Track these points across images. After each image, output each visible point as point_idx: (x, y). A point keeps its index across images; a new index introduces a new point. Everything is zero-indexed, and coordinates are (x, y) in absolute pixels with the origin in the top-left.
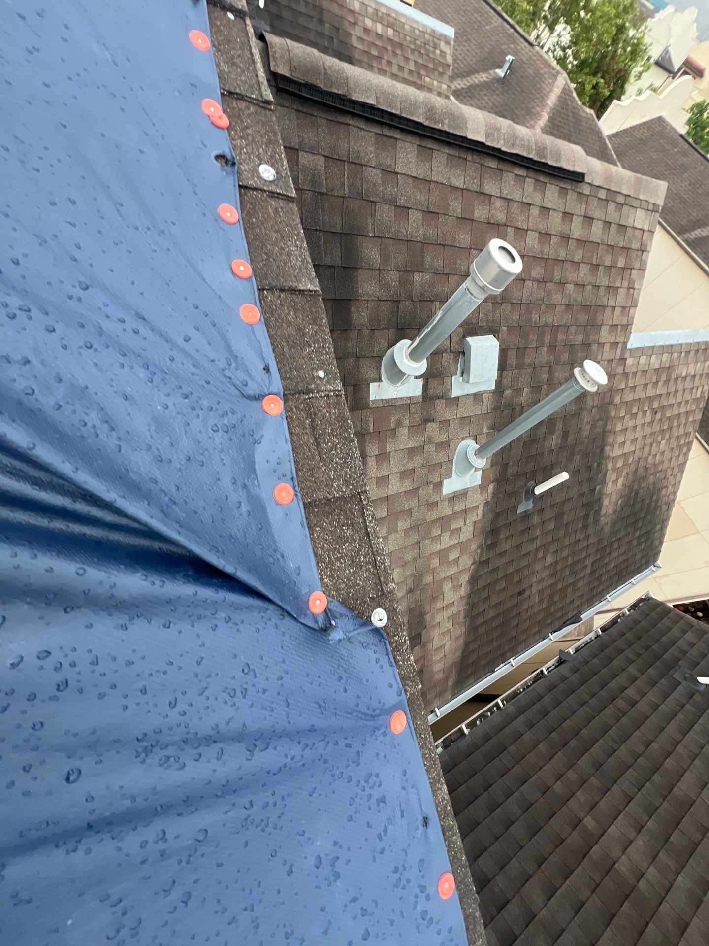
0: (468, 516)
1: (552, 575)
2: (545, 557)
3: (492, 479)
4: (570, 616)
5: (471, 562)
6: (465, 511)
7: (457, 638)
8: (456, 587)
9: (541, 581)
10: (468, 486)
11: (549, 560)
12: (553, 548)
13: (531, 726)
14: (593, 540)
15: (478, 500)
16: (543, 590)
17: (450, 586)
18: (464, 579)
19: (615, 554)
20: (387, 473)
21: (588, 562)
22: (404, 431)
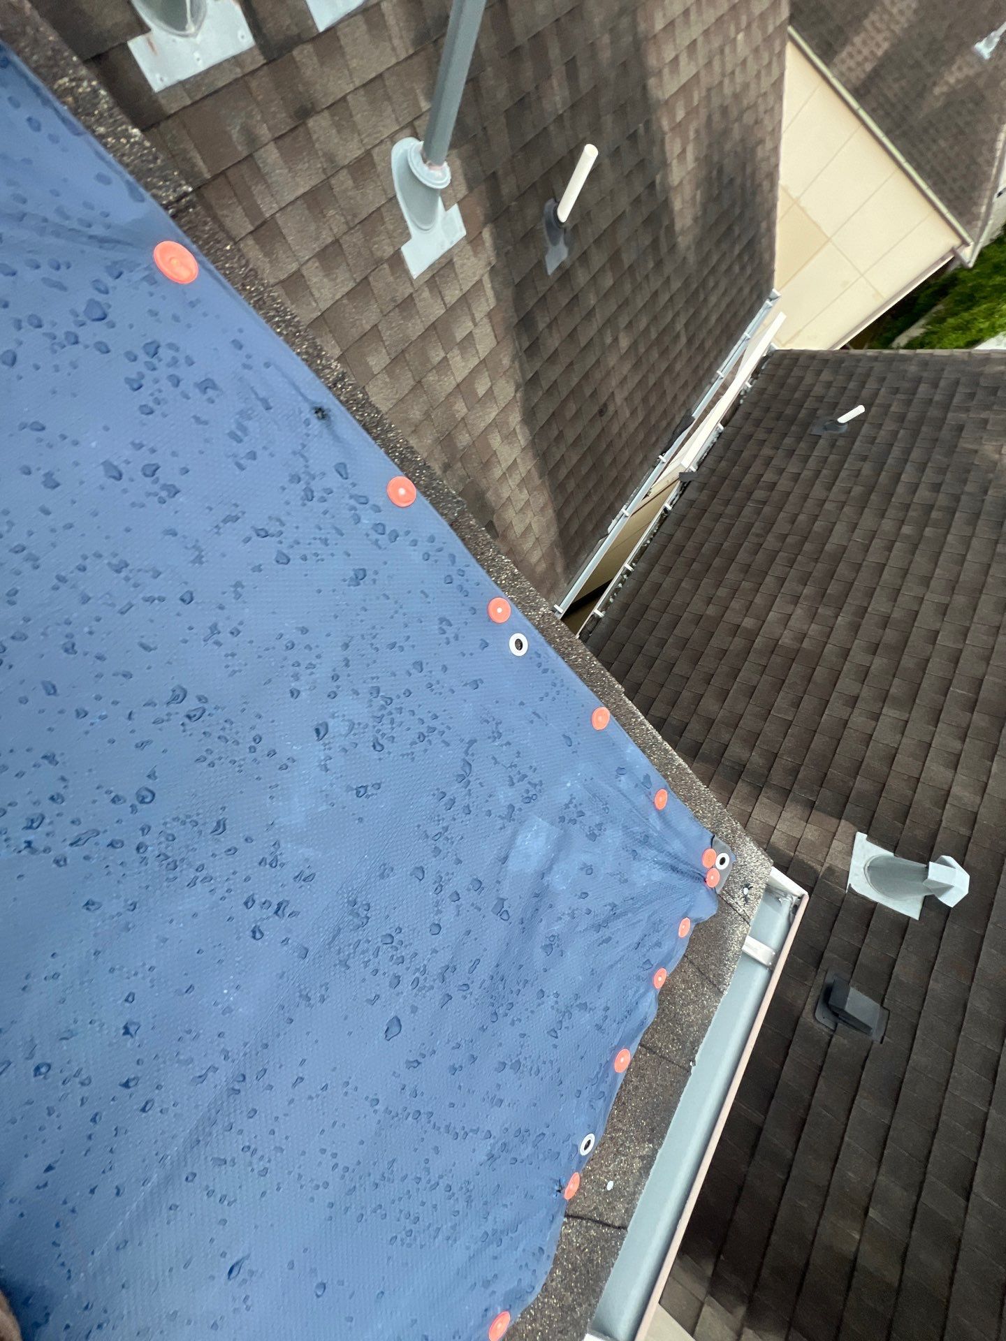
0: (473, 307)
1: (636, 366)
2: (616, 340)
3: (482, 218)
4: (678, 420)
5: (513, 389)
6: (465, 299)
7: (542, 509)
8: (509, 437)
9: (623, 381)
10: (448, 246)
11: (624, 343)
12: (623, 321)
13: (667, 570)
14: (676, 285)
15: (475, 269)
16: (631, 394)
17: (498, 439)
18: (515, 418)
19: (713, 299)
20: (294, 267)
21: (679, 326)
22: (270, 155)
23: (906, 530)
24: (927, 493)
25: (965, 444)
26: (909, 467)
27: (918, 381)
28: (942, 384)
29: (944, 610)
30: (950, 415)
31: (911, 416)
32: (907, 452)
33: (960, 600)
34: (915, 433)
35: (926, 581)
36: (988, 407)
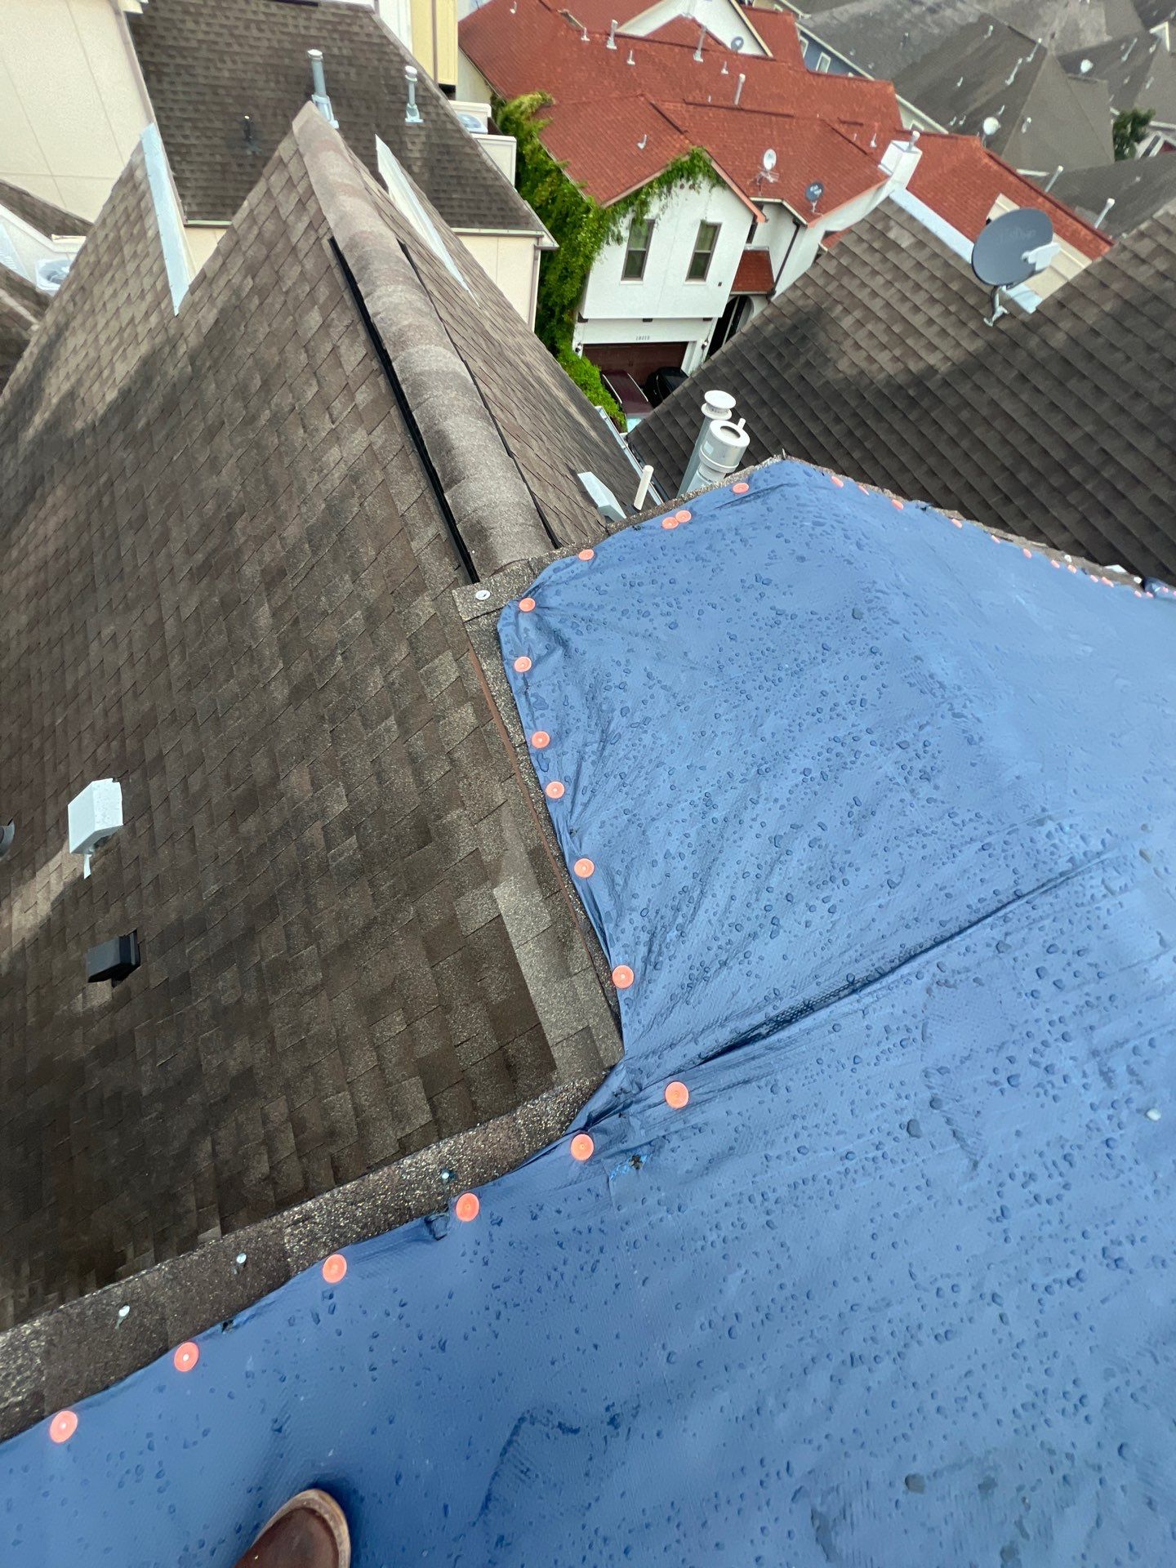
23: (856, 455)
24: (838, 427)
25: (817, 384)
26: (810, 425)
27: (739, 373)
28: (754, 364)
29: (932, 473)
30: (786, 376)
31: (765, 396)
32: (794, 416)
33: (932, 461)
34: (784, 404)
35: (904, 469)
36: (797, 354)
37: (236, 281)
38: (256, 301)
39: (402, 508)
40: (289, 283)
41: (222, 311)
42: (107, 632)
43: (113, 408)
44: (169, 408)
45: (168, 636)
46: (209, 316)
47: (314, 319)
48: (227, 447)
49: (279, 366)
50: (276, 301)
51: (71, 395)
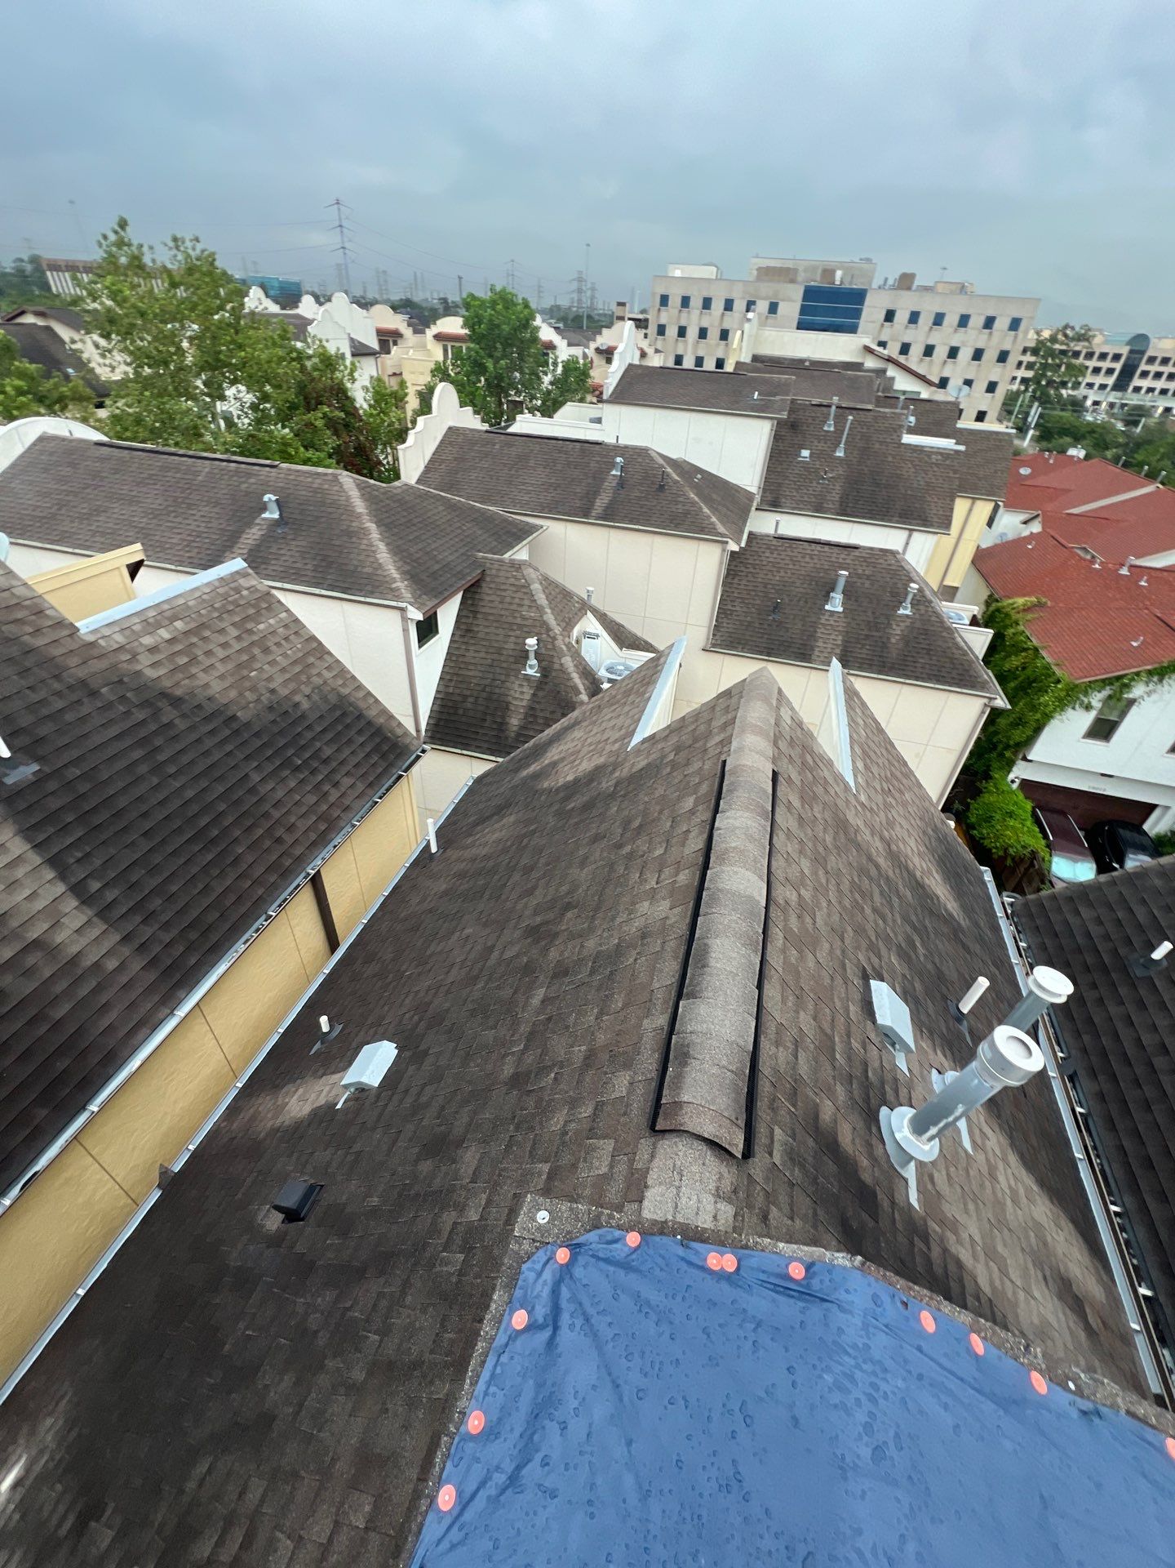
8: (1033, 1197)
17: (1034, 1207)
37: (667, 750)
38: (668, 770)
39: (656, 985)
40: (691, 770)
41: (649, 765)
42: (468, 931)
43: (566, 786)
44: (588, 806)
45: (490, 963)
46: (642, 763)
47: (689, 803)
48: (597, 854)
49: (653, 821)
50: (678, 777)
51: (554, 764)
